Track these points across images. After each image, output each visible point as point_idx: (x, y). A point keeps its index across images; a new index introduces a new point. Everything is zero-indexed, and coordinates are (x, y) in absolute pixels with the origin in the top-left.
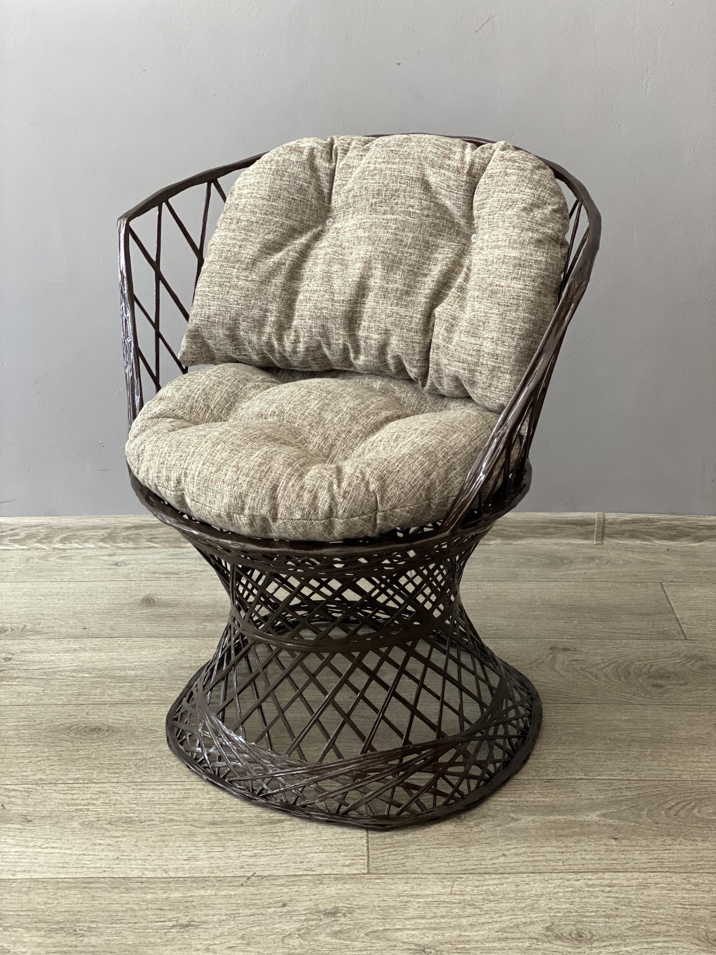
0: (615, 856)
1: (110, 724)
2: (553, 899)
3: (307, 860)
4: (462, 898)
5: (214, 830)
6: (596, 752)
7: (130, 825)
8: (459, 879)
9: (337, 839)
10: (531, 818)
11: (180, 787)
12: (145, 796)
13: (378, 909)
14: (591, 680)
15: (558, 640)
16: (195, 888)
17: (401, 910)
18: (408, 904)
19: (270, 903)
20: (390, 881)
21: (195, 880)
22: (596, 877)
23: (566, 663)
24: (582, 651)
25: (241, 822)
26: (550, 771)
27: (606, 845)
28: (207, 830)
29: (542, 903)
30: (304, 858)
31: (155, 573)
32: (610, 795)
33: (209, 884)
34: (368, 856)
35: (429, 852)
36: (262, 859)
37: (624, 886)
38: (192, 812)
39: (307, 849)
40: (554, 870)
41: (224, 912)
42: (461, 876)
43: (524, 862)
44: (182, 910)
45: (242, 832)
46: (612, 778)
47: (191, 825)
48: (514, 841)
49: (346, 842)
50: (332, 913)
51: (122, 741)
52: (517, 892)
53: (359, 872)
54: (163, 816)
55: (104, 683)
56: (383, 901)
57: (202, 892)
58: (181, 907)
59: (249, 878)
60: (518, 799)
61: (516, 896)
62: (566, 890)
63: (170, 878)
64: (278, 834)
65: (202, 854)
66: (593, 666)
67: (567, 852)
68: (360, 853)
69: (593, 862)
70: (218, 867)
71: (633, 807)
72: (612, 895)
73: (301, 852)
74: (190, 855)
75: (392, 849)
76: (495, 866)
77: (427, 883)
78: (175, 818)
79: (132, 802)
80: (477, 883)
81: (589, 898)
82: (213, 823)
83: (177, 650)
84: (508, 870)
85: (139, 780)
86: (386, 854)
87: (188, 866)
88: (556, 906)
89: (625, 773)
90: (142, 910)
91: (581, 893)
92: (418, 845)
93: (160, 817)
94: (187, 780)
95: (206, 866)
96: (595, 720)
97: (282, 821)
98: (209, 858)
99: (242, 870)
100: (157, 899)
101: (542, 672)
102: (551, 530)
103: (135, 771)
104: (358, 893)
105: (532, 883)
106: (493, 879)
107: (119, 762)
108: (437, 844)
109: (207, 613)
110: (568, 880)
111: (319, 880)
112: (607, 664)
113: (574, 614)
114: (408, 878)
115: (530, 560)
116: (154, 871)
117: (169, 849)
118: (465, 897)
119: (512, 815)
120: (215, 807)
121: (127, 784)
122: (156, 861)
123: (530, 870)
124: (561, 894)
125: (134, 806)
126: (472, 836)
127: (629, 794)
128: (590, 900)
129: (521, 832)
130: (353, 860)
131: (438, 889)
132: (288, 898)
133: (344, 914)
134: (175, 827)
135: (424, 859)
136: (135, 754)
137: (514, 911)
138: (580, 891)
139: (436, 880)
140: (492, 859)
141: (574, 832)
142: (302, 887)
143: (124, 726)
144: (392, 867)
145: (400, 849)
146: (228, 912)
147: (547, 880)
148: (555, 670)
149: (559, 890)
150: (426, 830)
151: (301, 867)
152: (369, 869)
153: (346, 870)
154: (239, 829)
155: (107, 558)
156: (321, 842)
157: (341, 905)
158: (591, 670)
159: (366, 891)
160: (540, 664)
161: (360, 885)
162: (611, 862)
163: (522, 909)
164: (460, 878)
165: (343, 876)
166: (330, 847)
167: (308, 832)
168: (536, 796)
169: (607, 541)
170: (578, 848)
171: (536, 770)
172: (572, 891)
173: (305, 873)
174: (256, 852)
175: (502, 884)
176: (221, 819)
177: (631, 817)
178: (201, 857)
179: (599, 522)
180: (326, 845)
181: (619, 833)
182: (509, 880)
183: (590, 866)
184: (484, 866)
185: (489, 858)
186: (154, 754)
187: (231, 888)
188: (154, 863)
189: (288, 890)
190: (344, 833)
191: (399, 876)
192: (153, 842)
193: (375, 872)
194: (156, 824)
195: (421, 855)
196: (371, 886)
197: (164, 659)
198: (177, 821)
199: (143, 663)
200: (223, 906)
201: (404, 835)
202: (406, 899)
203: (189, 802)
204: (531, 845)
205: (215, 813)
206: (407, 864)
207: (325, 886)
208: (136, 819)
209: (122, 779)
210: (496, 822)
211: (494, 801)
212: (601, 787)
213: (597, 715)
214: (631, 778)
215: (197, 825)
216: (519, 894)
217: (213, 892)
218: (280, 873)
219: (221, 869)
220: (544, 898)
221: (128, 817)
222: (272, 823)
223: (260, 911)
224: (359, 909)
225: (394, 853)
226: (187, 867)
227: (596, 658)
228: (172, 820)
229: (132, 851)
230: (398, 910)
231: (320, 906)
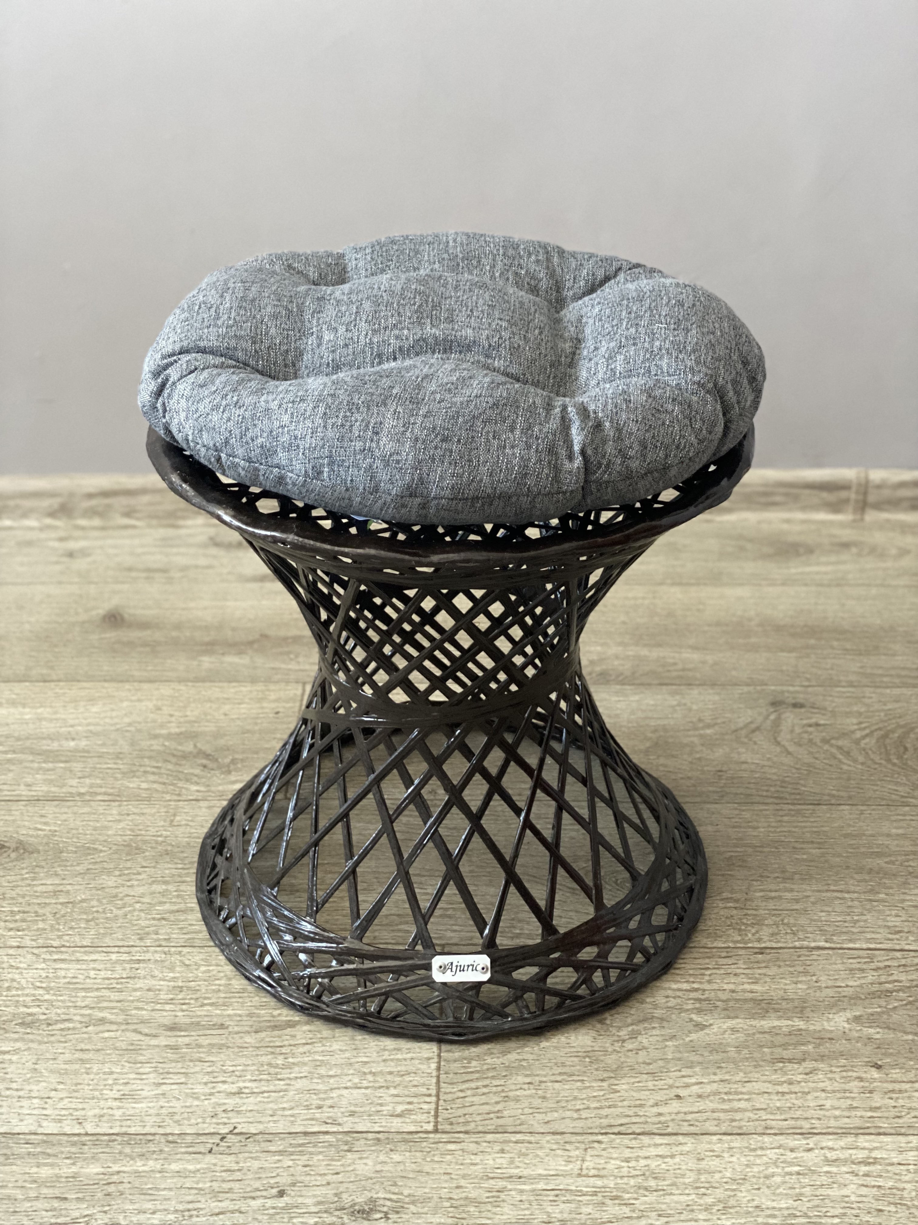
0: (877, 1100)
1: (22, 838)
2: (764, 1190)
3: (329, 1102)
4: (599, 1182)
5: (172, 1041)
6: (846, 895)
7: (28, 1030)
8: (596, 1145)
9: (384, 1061)
10: (730, 1023)
11: (125, 957)
12: (62, 973)
13: (447, 1204)
14: (840, 761)
15: (785, 688)
16: (126, 1156)
17: (489, 1207)
18: (503, 1196)
19: (258, 1190)
20: (473, 1147)
21: (128, 1138)
22: (842, 1143)
23: (798, 730)
24: (825, 709)
25: (222, 1026)
26: (765, 932)
27: (861, 1079)
28: (162, 1041)
29: (744, 1196)
30: (324, 1099)
31: (130, 569)
32: (870, 979)
33: (152, 1147)
34: (438, 1096)
35: (546, 1090)
36: (252, 1100)
37: (892, 1164)
38: (140, 1005)
39: (332, 1081)
40: (766, 1128)
41: (172, 1205)
42: (600, 1137)
43: (713, 1111)
44: (99, 1200)
45: (221, 1047)
46: (872, 946)
47: (135, 1031)
48: (697, 1069)
49: (399, 1069)
50: (364, 1211)
51: (37, 870)
52: (699, 1172)
53: (419, 1129)
54: (89, 1012)
55: (21, 762)
56: (457, 1187)
57: (139, 1165)
58: (100, 1195)
59: (222, 1139)
60: (706, 986)
61: (697, 1180)
62: (788, 1170)
63: (87, 1134)
64: (284, 1050)
65: (147, 1088)
66: (844, 735)
67: (791, 1093)
68: (423, 1090)
69: (837, 1113)
70: (172, 1114)
71: (910, 1003)
72: (870, 1181)
73: (321, 1087)
74: (126, 1089)
75: (480, 1084)
76: (662, 1119)
77: (539, 1152)
78: (109, 1016)
79: (38, 984)
80: (627, 1153)
81: (829, 1186)
82: (173, 1028)
83: (150, 705)
84: (686, 1129)
85: (55, 944)
86: (469, 1093)
87: (120, 1112)
88: (770, 1204)
89: (897, 936)
90: (28, 1199)
91: (815, 1177)
92: (527, 1076)
93: (82, 1015)
94: (138, 943)
95: (152, 1111)
96: (846, 836)
97: (291, 1025)
98: (157, 1096)
99: (214, 1120)
100: (58, 1177)
101: (756, 747)
102: (778, 499)
103: (52, 926)
104: (414, 1171)
105: (726, 1155)
106: (656, 1145)
107: (26, 909)
108: (560, 1074)
109: (207, 639)
110: (792, 1150)
111: (346, 1142)
112: (867, 731)
113: (812, 642)
114: (505, 1142)
115: (742, 549)
116: (60, 1121)
117: (92, 1076)
118: (606, 1181)
119: (694, 1016)
120: (180, 997)
121: (36, 951)
122: (66, 1100)
123: (724, 1128)
124: (778, 1179)
125: (41, 992)
126: (622, 1059)
127: (903, 977)
128: (829, 1192)
129: (711, 1052)
130: (410, 1103)
131: (558, 1164)
132: (289, 1180)
133: (386, 1213)
134: (106, 1035)
135: (537, 1102)
136: (56, 893)
137: (692, 1211)
138: (814, 1172)
139: (554, 1147)
140: (656, 1105)
141: (804, 1053)
142: (316, 1158)
143: (45, 841)
144: (478, 1118)
145: (496, 1082)
146: (181, 1207)
147: (755, 1150)
148: (778, 743)
149: (776, 1170)
150: (544, 1044)
151: (318, 1116)
152: (436, 1123)
153: (396, 1124)
154: (216, 1040)
155: (56, 544)
156: (357, 1066)
157: (381, 1195)
158: (840, 743)
159: (427, 1168)
160: (753, 731)
161: (418, 1154)
162: (870, 1114)
163: (707, 1209)
164: (599, 1142)
165: (391, 1136)
166: (370, 1077)
167: (336, 1046)
168: (739, 979)
169: (871, 516)
170: (811, 1085)
171: (740, 930)
172: (798, 1173)
173: (324, 1128)
174: (241, 1085)
175: (672, 1156)
176: (188, 1021)
177: (907, 1025)
178: (144, 1093)
179: (859, 485)
180: (365, 1073)
181: (884, 1054)
182: (686, 1148)
183: (833, 1123)
184: (642, 1119)
185: (651, 1102)
186: (88, 893)
187: (189, 1157)
188: (60, 1105)
189: (290, 1163)
190: (399, 1050)
191: (489, 1137)
192: (66, 1062)
193: (448, 1128)
194: (74, 1029)
195: (531, 1096)
196: (436, 1159)
197: (127, 720)
198: (111, 1023)
199: (91, 728)
200: (172, 1193)
201: (504, 1053)
202: (501, 1184)
203: (138, 986)
204: (727, 1077)
205: (179, 1007)
206: (506, 1113)
207: (356, 1155)
208: (44, 1017)
209: (27, 942)
210: (667, 1031)
211: (665, 989)
212: (854, 963)
213: (849, 825)
214: (907, 947)
215: (146, 1031)
216: (703, 1178)
217: (159, 1167)
218: (280, 1127)
219: (177, 1117)
220: (747, 1186)
221: (30, 1014)
222: (275, 1027)
223: (238, 1205)
224: (413, 1203)
225: (485, 1090)
226: (118, 1113)
227: (848, 721)
228: (103, 1021)
229: (27, 1081)
230: (483, 1207)
231: (344, 1196)
